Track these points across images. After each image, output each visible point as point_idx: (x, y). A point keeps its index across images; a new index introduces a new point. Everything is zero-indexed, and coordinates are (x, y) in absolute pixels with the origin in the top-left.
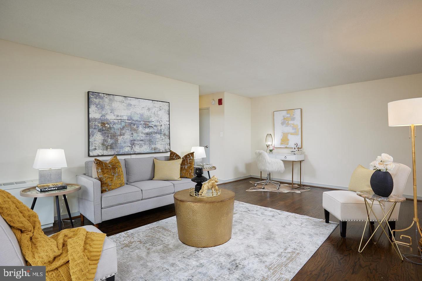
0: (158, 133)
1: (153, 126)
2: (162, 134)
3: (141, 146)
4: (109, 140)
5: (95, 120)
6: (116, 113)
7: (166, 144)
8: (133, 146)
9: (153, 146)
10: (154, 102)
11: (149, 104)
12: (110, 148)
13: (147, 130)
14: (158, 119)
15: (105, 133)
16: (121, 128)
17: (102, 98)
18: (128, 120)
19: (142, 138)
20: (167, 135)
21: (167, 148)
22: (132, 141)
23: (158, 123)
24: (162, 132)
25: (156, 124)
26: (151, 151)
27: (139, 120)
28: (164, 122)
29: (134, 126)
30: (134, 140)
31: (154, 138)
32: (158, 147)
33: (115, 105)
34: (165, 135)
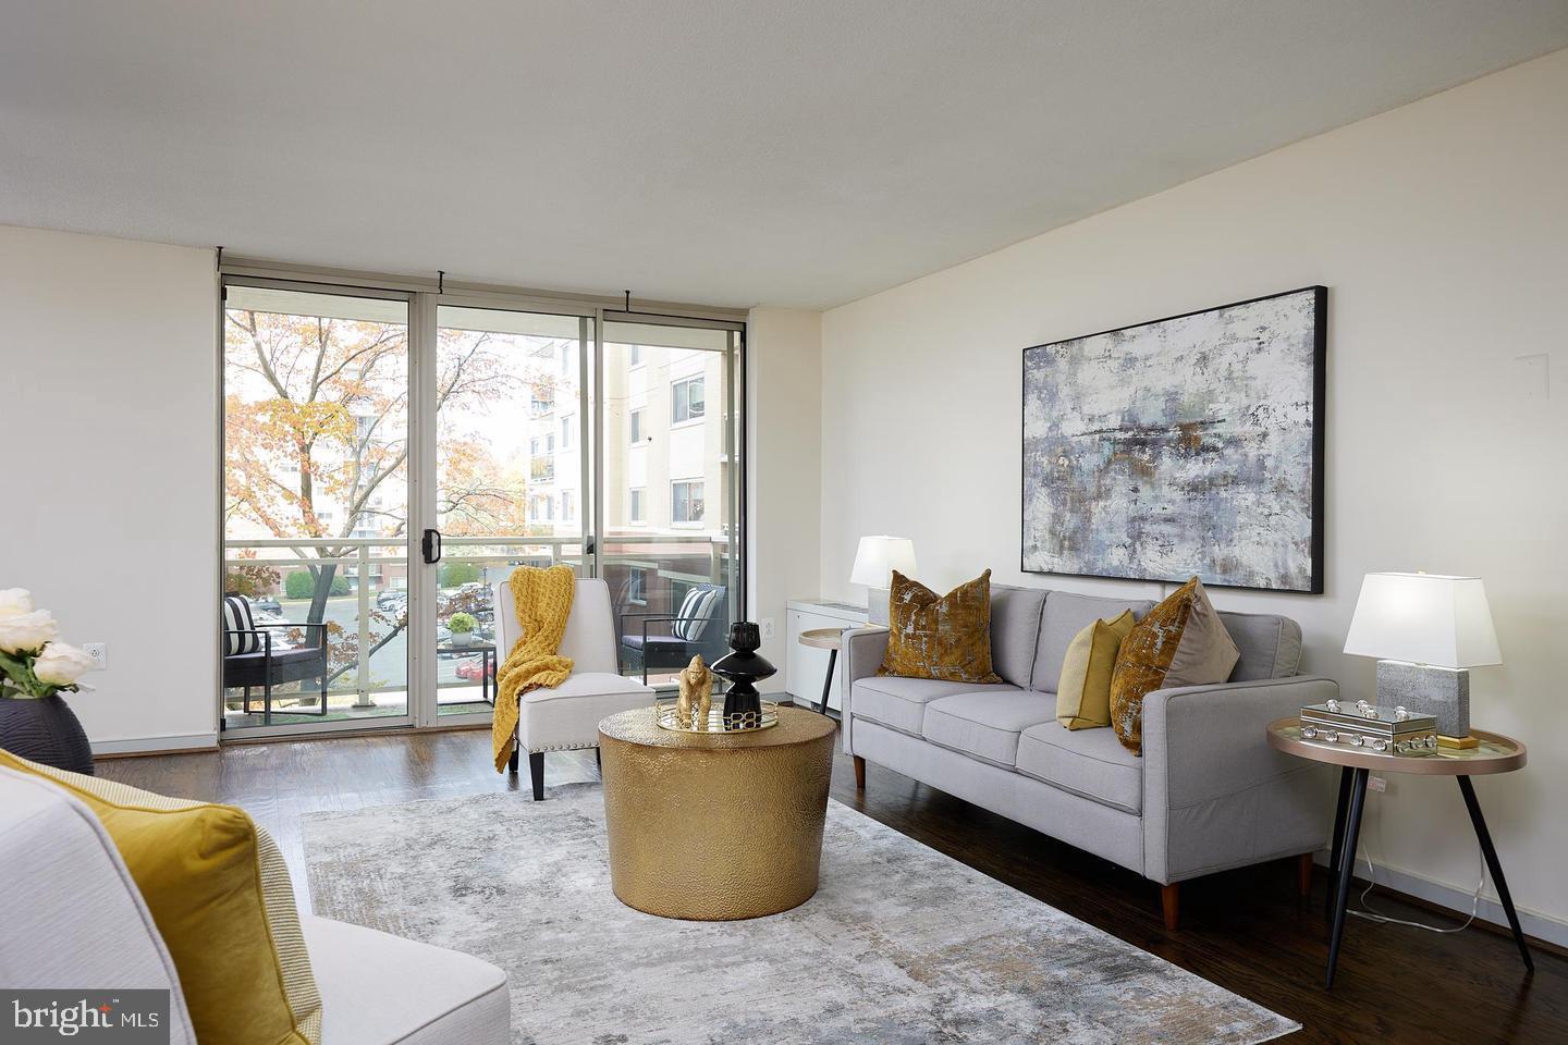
0: (1248, 481)
1: (1220, 445)
2: (1268, 487)
3: (1166, 547)
4: (1068, 515)
5: (1037, 441)
6: (1086, 410)
7: (1285, 546)
8: (1138, 545)
9: (1219, 552)
10: (1228, 313)
11: (1203, 331)
12: (1071, 548)
13: (1195, 469)
14: (1245, 402)
15: (1058, 490)
16: (1102, 467)
17: (1050, 361)
18: (1121, 430)
19: (1170, 509)
20: (1296, 489)
21: (1293, 569)
22: (1134, 520)
23: (1248, 427)
24: (1267, 475)
25: (1238, 430)
26: (1209, 574)
27: (1162, 421)
28: (1280, 412)
29: (1144, 452)
30: (1143, 519)
31: (1222, 506)
32: (1244, 561)
33: (1086, 374)
34: (1280, 488)
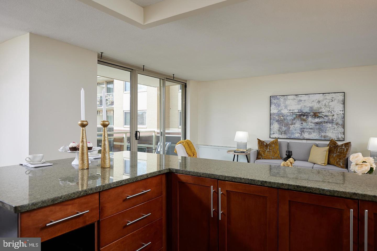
0: (330, 123)
1: (323, 116)
2: (334, 124)
3: (310, 133)
4: (284, 127)
5: (274, 114)
6: (289, 108)
7: (338, 133)
8: (303, 133)
9: (323, 134)
10: (324, 94)
11: (320, 97)
12: (284, 134)
13: (317, 120)
14: (329, 110)
15: (281, 123)
16: (293, 119)
17: (278, 99)
18: (298, 112)
19: (311, 127)
20: (340, 124)
21: (340, 137)
22: (302, 128)
23: (330, 114)
24: (334, 122)
25: (327, 114)
26: (321, 138)
27: (309, 112)
28: (337, 112)
29: (304, 117)
30: (304, 128)
31: (324, 127)
32: (329, 136)
33: (288, 102)
34: (337, 124)
